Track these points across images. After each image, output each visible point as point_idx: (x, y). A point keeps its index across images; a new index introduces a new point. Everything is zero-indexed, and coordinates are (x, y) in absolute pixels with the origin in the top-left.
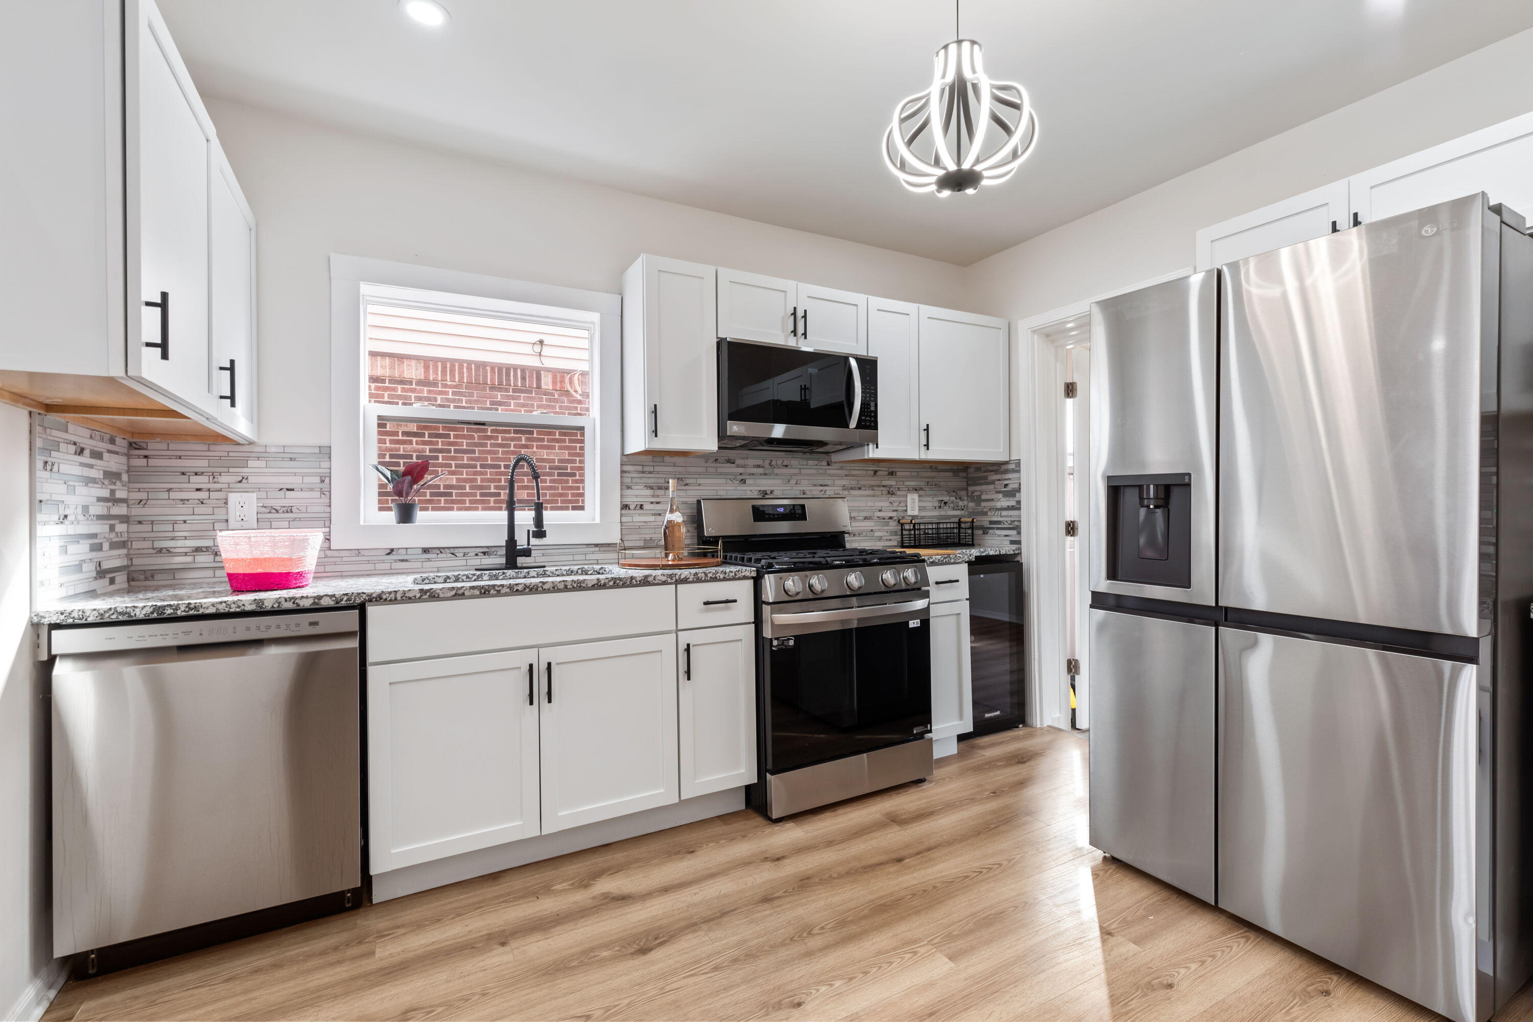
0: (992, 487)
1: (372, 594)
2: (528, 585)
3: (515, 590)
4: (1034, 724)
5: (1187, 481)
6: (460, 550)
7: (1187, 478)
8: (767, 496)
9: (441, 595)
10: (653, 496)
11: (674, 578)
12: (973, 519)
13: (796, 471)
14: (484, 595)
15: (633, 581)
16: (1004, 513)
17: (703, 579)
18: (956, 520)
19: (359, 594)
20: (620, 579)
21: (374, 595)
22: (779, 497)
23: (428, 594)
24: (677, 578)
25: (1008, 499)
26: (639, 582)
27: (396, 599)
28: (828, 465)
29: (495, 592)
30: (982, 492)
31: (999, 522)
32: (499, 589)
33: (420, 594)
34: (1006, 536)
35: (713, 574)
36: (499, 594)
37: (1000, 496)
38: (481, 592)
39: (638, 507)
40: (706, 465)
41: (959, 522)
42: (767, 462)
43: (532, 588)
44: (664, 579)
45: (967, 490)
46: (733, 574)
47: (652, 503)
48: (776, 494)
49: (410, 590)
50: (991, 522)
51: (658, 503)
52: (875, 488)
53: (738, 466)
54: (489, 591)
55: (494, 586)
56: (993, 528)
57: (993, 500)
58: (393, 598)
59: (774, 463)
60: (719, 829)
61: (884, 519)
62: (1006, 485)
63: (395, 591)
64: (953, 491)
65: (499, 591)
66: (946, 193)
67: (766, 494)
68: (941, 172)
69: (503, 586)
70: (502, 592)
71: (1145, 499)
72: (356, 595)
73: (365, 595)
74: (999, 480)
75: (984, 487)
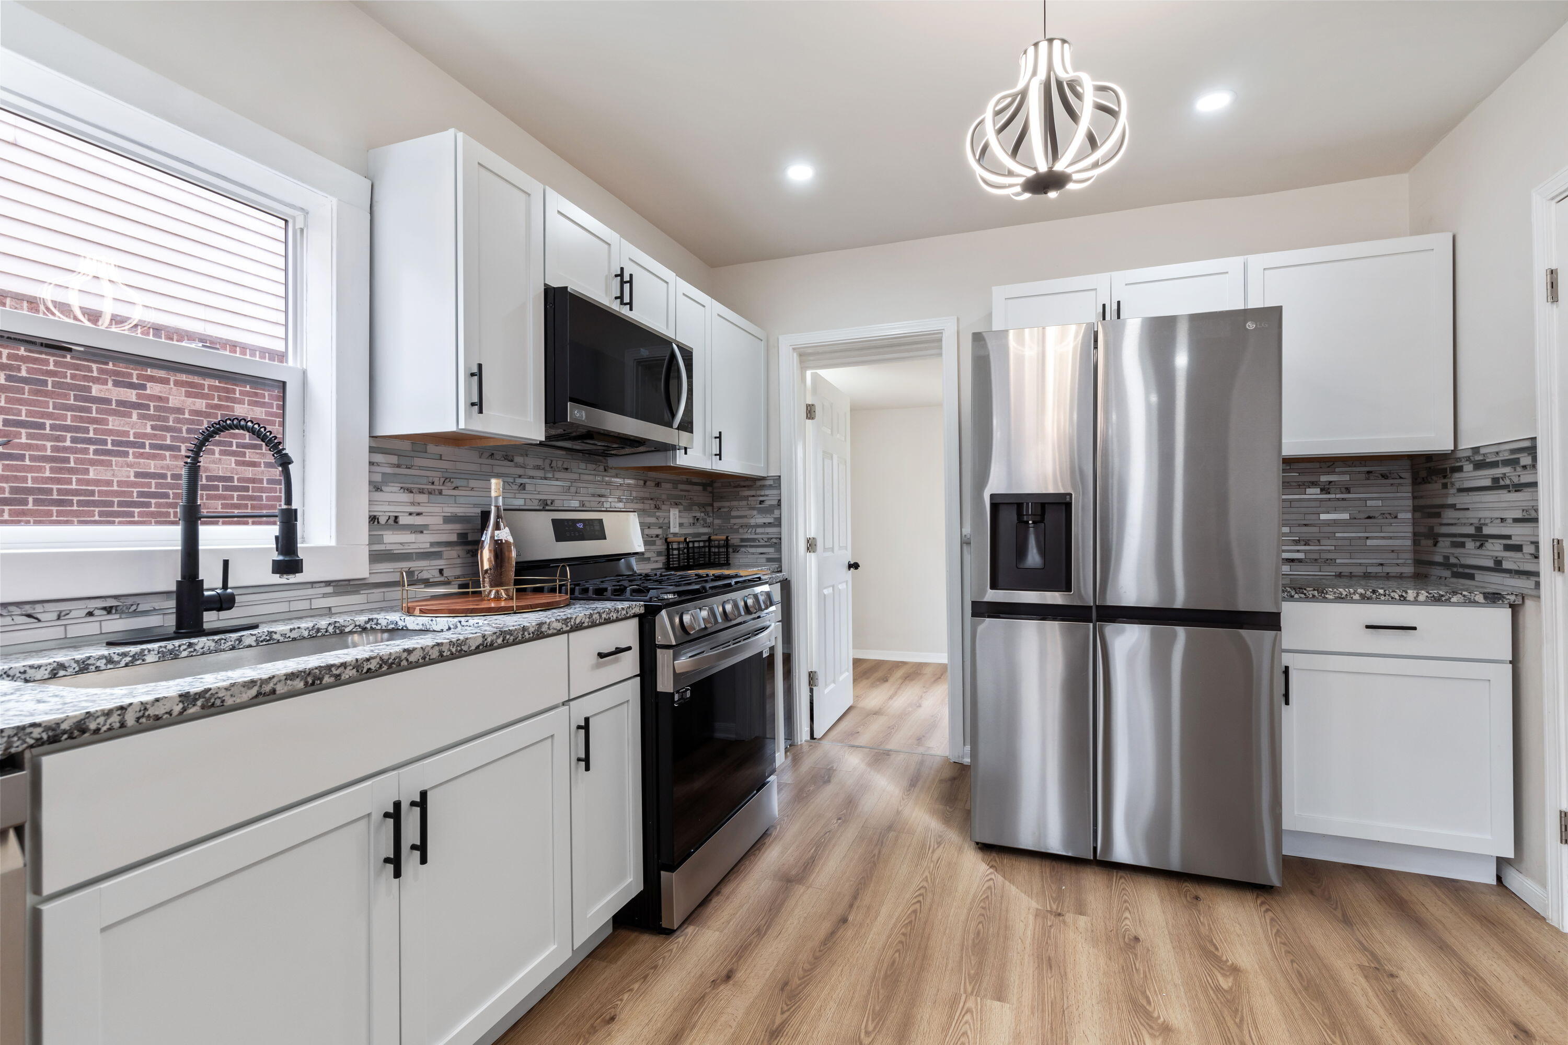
0: (744, 503)
1: (58, 724)
2: (386, 658)
3: (365, 670)
4: (796, 742)
5: (1068, 500)
6: (48, 607)
7: (1068, 497)
8: (547, 508)
9: (229, 702)
10: (413, 504)
11: (569, 624)
12: (727, 537)
13: (576, 476)
14: (313, 688)
15: (526, 633)
16: (759, 530)
17: (598, 622)
18: (705, 538)
19: (23, 728)
20: (510, 632)
21: (65, 726)
22: (560, 508)
23: (199, 703)
24: (572, 623)
25: (764, 516)
26: (531, 635)
27: (123, 725)
28: (605, 470)
29: (332, 679)
30: (731, 509)
31: (754, 540)
32: (337, 672)
33: (181, 705)
34: (762, 554)
35: (607, 614)
36: (339, 681)
37: (755, 512)
38: (306, 684)
39: (391, 521)
40: (480, 461)
41: (710, 540)
42: (548, 462)
43: (392, 663)
44: (558, 626)
45: (712, 505)
46: (625, 612)
47: (410, 514)
48: (558, 504)
49: (157, 700)
50: (743, 540)
51: (418, 514)
52: (646, 501)
53: (517, 466)
54: (321, 679)
55: (329, 667)
56: (746, 546)
57: (745, 517)
58: (118, 725)
59: (554, 464)
60: (607, 974)
61: (652, 537)
62: (761, 502)
63: (122, 708)
64: (702, 506)
65: (338, 676)
66: (1027, 196)
67: (547, 505)
68: (1030, 173)
69: (344, 665)
70: (343, 678)
71: (1024, 515)
72: (12, 733)
73: (39, 730)
74: (753, 496)
75: (735, 503)
